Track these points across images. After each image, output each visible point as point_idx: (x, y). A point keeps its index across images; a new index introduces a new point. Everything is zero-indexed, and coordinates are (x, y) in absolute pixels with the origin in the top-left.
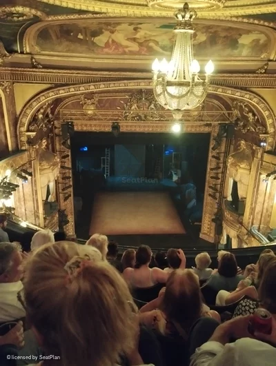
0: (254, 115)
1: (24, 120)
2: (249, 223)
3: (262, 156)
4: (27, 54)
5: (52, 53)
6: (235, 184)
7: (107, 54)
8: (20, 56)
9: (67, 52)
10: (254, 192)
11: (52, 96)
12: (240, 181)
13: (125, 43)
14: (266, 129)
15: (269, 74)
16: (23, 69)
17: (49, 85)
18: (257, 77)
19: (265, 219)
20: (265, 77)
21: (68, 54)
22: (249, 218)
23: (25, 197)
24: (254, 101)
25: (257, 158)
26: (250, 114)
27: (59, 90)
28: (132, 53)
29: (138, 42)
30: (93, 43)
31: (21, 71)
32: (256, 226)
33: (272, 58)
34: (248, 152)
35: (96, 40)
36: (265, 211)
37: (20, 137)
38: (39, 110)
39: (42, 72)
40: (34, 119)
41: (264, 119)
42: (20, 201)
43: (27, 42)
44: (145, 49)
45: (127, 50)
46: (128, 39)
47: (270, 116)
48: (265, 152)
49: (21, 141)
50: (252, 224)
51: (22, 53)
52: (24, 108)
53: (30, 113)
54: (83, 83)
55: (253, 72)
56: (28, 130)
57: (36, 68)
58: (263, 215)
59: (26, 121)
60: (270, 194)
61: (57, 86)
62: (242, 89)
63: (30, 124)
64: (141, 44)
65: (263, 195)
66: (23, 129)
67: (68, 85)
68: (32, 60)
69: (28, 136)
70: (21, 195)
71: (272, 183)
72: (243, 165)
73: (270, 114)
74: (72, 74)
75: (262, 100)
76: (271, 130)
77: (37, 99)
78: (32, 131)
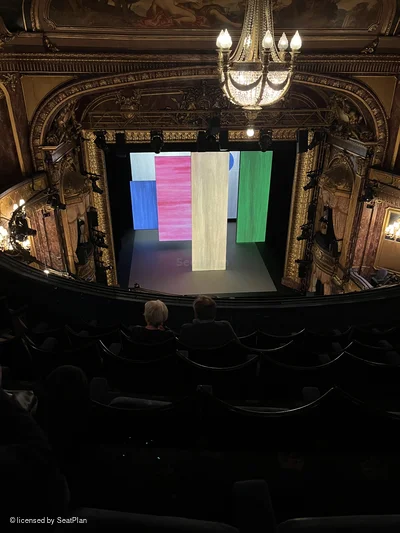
0: (357, 115)
1: (38, 129)
2: (347, 263)
3: (367, 173)
4: (37, 31)
5: (72, 29)
6: (331, 210)
7: (151, 27)
8: (27, 35)
9: (93, 26)
10: (354, 222)
11: (76, 93)
12: (337, 208)
13: (175, 10)
14: (374, 134)
15: (379, 54)
16: (32, 54)
17: (70, 77)
18: (362, 59)
19: (368, 256)
20: (374, 59)
21: (95, 30)
22: (348, 257)
23: (49, 236)
24: (359, 94)
25: (361, 175)
26: (353, 113)
27: (84, 84)
29: (194, 9)
30: (130, 12)
31: (30, 57)
32: (355, 267)
33: (383, 32)
35: (133, 6)
36: (368, 247)
37: (35, 154)
38: (58, 115)
39: (59, 58)
40: (53, 128)
41: (371, 120)
42: (41, 242)
43: (36, 13)
44: (205, 19)
45: (178, 21)
46: (179, 5)
47: (380, 116)
48: (371, 167)
49: (37, 159)
50: (351, 264)
51: (30, 30)
52: (37, 110)
53: (47, 118)
54: (117, 73)
55: (357, 51)
56: (46, 144)
57: (51, 52)
58: (366, 252)
59: (42, 130)
60: (376, 224)
61: (82, 77)
62: (341, 76)
63: (46, 135)
64: (198, 12)
65: (367, 226)
66: (39, 142)
67: (97, 76)
68: (44, 40)
69: (45, 151)
70: (43, 233)
71: (379, 209)
72: (341, 187)
73: (380, 113)
74: (102, 58)
75: (369, 92)
76: (380, 135)
77: (54, 98)
78: (51, 144)
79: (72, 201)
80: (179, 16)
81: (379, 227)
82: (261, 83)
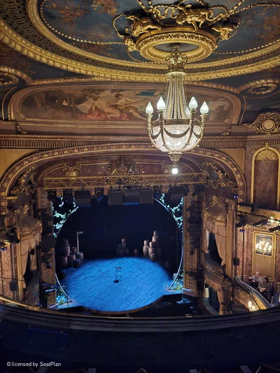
0: (223, 172)
1: (5, 185)
2: (232, 274)
3: (236, 208)
4: (12, 120)
5: (37, 120)
6: (212, 235)
7: (91, 120)
8: (4, 123)
9: (51, 118)
10: (233, 242)
11: (36, 160)
12: (218, 233)
13: (107, 110)
14: (236, 183)
15: (232, 136)
16: (6, 135)
17: (33, 150)
18: (223, 139)
19: (246, 267)
20: (229, 139)
21: (53, 121)
22: (232, 269)
23: (3, 267)
24: (223, 160)
25: (231, 210)
26: (220, 172)
27: (43, 154)
28: (113, 119)
29: (119, 109)
30: (77, 110)
31: (4, 137)
32: (239, 276)
33: (233, 123)
34: (221, 206)
35: (80, 107)
36: (245, 260)
38: (22, 175)
39: (26, 138)
40: (16, 183)
41: (233, 175)
43: (12, 109)
45: (109, 116)
46: (110, 106)
47: (238, 171)
48: (238, 204)
50: (236, 275)
51: (6, 120)
52: (7, 171)
53: (12, 177)
54: (67, 147)
56: (9, 195)
57: (21, 134)
58: (245, 264)
59: (7, 186)
60: (248, 243)
61: (41, 150)
62: (211, 149)
63: (11, 189)
64: (121, 111)
65: (242, 245)
66: (4, 194)
67: (52, 149)
68: (16, 126)
69: (9, 200)
71: (248, 232)
72: (219, 218)
74: (56, 138)
75: (229, 158)
76: (240, 184)
77: (20, 164)
78: (13, 195)
79: (26, 238)
80: (109, 113)
81: (250, 245)
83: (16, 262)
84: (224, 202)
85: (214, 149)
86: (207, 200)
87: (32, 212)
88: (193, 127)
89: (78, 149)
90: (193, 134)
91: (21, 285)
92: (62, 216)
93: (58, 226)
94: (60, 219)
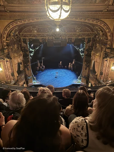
0: (102, 32)
1: (4, 36)
2: (99, 78)
3: (105, 50)
4: (2, 6)
5: (12, 5)
6: (94, 62)
7: (36, 4)
9: (19, 4)
10: (101, 65)
11: (15, 24)
12: (96, 61)
14: (107, 38)
15: (109, 12)
16: (1, 13)
17: (13, 20)
18: (103, 13)
19: (106, 76)
20: (107, 13)
22: (99, 76)
23: (8, 68)
24: (102, 25)
25: (103, 51)
26: (101, 32)
27: (17, 22)
32: (102, 80)
33: (110, 4)
34: (100, 49)
36: (106, 73)
37: (3, 43)
38: (11, 32)
39: (9, 14)
40: (9, 35)
41: (106, 33)
42: (6, 70)
48: (107, 48)
49: (4, 45)
50: (101, 79)
52: (4, 30)
53: (6, 32)
54: (27, 18)
55: (101, 11)
56: (6, 40)
57: (7, 12)
58: (105, 75)
59: (5, 36)
60: (108, 66)
63: (7, 38)
65: (105, 67)
66: (5, 39)
67: (20, 19)
68: (4, 8)
69: (7, 42)
70: (7, 67)
71: (109, 61)
72: (98, 54)
73: (109, 31)
74: (22, 14)
75: (106, 24)
76: (109, 38)
77: (8, 26)
78: (8, 40)
79: (16, 58)
81: (109, 67)
82: (60, 10)
83: (12, 67)
84: (101, 47)
85: (98, 19)
86: (95, 46)
87: (20, 48)
88: (62, 6)
89: (32, 19)
90: (62, 10)
91: (16, 74)
92: (33, 50)
93: (32, 55)
94: (32, 51)
